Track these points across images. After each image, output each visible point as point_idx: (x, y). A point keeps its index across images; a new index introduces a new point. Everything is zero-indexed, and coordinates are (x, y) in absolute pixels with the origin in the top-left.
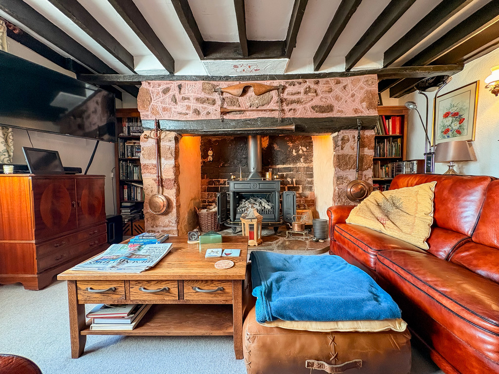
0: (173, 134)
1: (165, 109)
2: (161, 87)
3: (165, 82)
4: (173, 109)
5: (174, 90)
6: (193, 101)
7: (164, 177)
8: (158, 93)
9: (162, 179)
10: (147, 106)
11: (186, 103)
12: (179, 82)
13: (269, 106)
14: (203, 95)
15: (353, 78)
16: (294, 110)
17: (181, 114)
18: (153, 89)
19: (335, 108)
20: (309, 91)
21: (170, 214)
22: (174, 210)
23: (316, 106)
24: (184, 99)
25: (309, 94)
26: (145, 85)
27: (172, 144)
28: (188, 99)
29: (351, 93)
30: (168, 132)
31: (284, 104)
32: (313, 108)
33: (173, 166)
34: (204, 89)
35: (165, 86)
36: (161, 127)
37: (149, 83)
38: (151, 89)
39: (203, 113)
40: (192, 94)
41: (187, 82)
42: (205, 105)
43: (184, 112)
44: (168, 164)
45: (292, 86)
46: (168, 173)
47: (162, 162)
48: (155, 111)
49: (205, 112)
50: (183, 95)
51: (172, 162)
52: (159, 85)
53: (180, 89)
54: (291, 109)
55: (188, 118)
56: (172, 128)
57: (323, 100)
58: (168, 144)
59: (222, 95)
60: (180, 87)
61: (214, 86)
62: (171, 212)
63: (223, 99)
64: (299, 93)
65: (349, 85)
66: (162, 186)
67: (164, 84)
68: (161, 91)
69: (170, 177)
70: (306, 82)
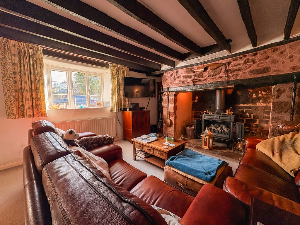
0: (174, 93)
1: (171, 83)
2: (170, 74)
3: (171, 71)
4: (174, 82)
5: (175, 75)
6: (182, 77)
7: (170, 111)
8: (169, 76)
9: (169, 112)
10: (165, 82)
11: (179, 79)
12: (177, 70)
13: (219, 75)
14: (186, 74)
15: (291, 43)
16: (236, 75)
17: (177, 84)
18: (167, 75)
19: (271, 69)
20: (248, 62)
21: (172, 127)
22: (173, 126)
23: (254, 70)
24: (178, 77)
25: (248, 64)
26: (165, 74)
27: (173, 97)
28: (180, 77)
29: (289, 55)
30: (172, 92)
31: (229, 72)
32: (251, 72)
33: (173, 107)
34: (186, 72)
35: (171, 73)
36: (170, 91)
37: (166, 73)
38: (166, 75)
39: (186, 82)
40: (182, 75)
41: (180, 70)
42: (187, 79)
43: (178, 83)
44: (172, 106)
45: (235, 61)
46: (172, 110)
47: (169, 105)
48: (168, 85)
49: (187, 82)
50: (178, 76)
51: (173, 105)
52: (169, 73)
53: (177, 73)
54: (234, 75)
55: (180, 85)
56: (174, 90)
57: (260, 65)
58: (172, 98)
59: (195, 73)
60: (177, 72)
61: (191, 69)
62: (172, 126)
63: (195, 75)
64: (240, 64)
65: (287, 50)
66: (169, 115)
67: (171, 72)
68: (170, 75)
69: (172, 112)
70: (246, 56)
